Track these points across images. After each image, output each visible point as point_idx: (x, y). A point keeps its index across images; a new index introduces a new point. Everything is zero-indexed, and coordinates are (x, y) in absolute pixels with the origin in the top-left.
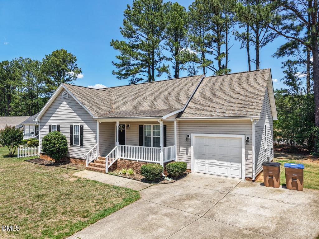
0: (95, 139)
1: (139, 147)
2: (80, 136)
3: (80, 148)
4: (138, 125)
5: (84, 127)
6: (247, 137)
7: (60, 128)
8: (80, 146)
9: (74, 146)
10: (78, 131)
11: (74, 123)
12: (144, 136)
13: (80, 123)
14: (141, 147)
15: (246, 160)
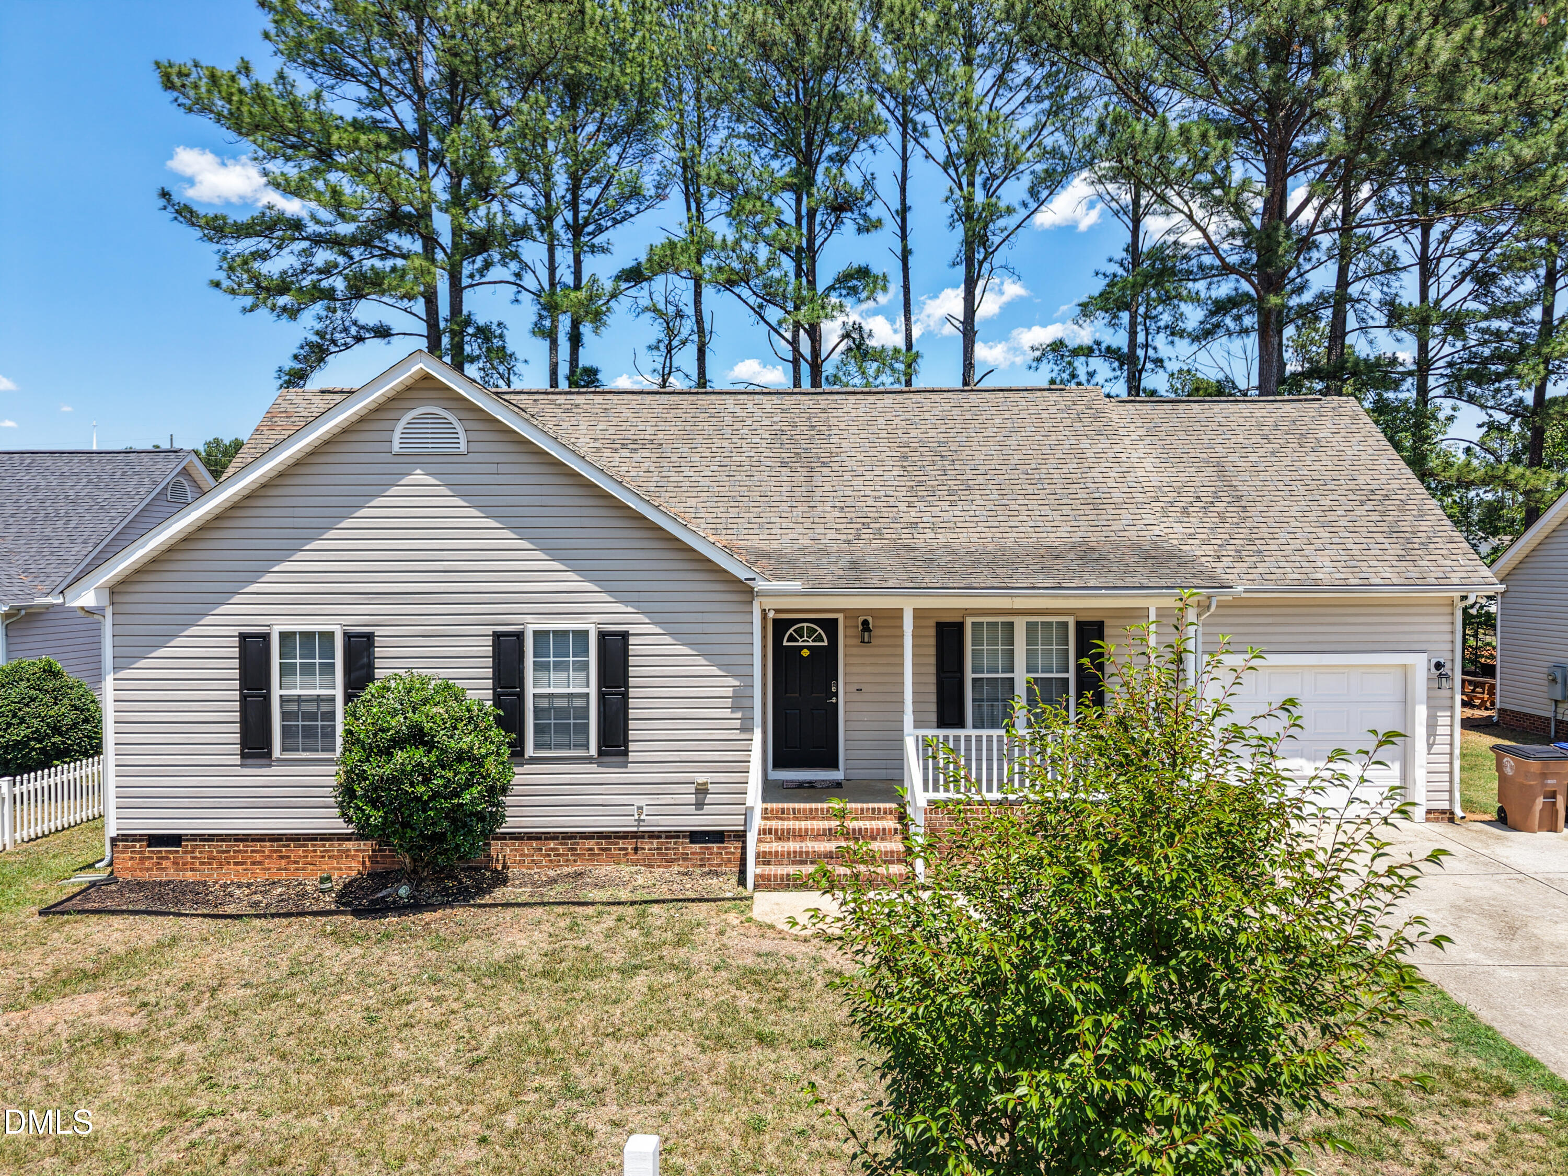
0: (734, 709)
1: (942, 732)
2: (602, 696)
3: (594, 767)
4: (932, 623)
5: (632, 640)
6: (1434, 661)
7: (378, 652)
8: (601, 753)
9: (534, 760)
10: (585, 666)
11: (528, 618)
12: (969, 676)
13: (595, 618)
14: (951, 732)
15: (1430, 746)
